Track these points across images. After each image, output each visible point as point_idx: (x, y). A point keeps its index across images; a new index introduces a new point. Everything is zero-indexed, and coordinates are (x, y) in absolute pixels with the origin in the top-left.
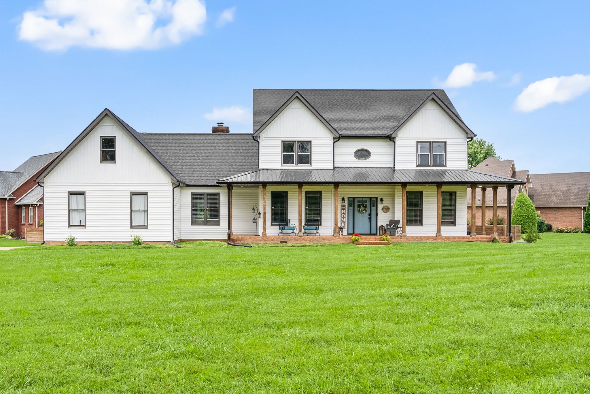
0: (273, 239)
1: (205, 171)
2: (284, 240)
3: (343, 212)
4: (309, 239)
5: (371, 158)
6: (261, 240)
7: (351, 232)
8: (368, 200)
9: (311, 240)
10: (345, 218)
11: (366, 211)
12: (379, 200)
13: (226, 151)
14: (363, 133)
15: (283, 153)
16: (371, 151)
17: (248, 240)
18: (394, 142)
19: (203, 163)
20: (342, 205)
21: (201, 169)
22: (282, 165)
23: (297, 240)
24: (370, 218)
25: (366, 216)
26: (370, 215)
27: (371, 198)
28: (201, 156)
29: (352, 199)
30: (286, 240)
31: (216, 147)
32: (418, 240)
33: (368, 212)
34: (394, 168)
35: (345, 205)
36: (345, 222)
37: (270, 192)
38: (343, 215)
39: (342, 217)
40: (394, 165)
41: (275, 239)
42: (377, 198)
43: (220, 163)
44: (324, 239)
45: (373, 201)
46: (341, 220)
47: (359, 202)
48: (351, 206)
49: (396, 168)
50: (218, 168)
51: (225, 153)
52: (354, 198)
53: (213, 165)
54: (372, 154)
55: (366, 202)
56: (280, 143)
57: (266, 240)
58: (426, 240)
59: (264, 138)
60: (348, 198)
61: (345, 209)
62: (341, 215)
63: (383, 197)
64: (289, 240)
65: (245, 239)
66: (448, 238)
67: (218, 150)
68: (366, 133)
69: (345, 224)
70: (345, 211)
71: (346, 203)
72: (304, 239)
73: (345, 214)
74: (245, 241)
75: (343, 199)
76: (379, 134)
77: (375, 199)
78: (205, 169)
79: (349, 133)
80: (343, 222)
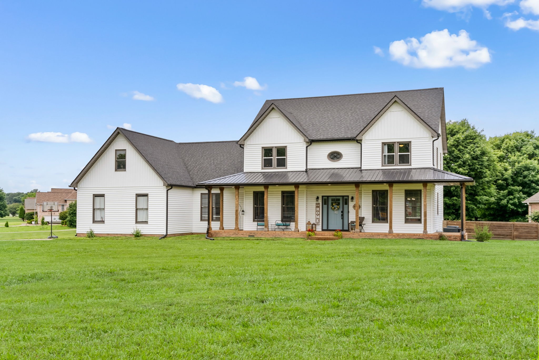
0: (242, 233)
1: (215, 175)
2: (251, 235)
3: (317, 209)
4: (272, 234)
5: (342, 159)
6: (233, 234)
7: (325, 228)
8: (341, 198)
9: (274, 235)
10: (319, 215)
11: (338, 209)
12: (350, 198)
13: (237, 157)
14: (334, 137)
15: (264, 158)
16: (342, 153)
17: (223, 234)
18: (361, 144)
19: (215, 168)
20: (316, 203)
21: (211, 173)
22: (262, 169)
23: (262, 235)
24: (342, 215)
25: (338, 213)
26: (342, 212)
27: (343, 196)
28: (216, 161)
29: (326, 198)
30: (253, 235)
31: (232, 153)
32: (369, 236)
33: (341, 210)
34: (361, 168)
35: (319, 203)
36: (319, 219)
37: (252, 192)
38: (318, 213)
39: (316, 215)
40: (361, 166)
41: (244, 233)
42: (348, 196)
43: (229, 167)
44: (285, 234)
45: (345, 199)
46: (316, 216)
47: (332, 200)
48: (325, 204)
49: (362, 168)
50: (225, 171)
51: (236, 158)
52: (328, 197)
53: (223, 169)
54: (343, 155)
55: (339, 200)
56: (261, 149)
57: (237, 234)
58: (377, 237)
59: (248, 146)
60: (323, 196)
61: (319, 207)
62: (316, 212)
63: (353, 196)
64: (256, 235)
65: (221, 233)
66: (398, 235)
67: (232, 156)
68: (336, 137)
69: (319, 221)
70: (319, 209)
71: (320, 201)
72: (268, 234)
73: (319, 211)
74: (221, 235)
75: (318, 198)
76: (348, 138)
77: (346, 198)
78: (215, 173)
79: (322, 137)
80: (318, 219)
